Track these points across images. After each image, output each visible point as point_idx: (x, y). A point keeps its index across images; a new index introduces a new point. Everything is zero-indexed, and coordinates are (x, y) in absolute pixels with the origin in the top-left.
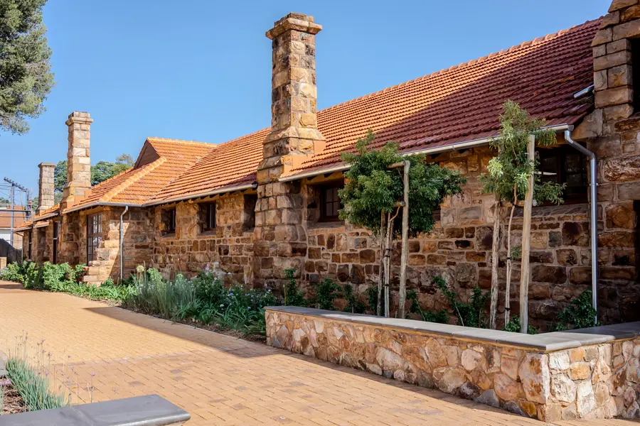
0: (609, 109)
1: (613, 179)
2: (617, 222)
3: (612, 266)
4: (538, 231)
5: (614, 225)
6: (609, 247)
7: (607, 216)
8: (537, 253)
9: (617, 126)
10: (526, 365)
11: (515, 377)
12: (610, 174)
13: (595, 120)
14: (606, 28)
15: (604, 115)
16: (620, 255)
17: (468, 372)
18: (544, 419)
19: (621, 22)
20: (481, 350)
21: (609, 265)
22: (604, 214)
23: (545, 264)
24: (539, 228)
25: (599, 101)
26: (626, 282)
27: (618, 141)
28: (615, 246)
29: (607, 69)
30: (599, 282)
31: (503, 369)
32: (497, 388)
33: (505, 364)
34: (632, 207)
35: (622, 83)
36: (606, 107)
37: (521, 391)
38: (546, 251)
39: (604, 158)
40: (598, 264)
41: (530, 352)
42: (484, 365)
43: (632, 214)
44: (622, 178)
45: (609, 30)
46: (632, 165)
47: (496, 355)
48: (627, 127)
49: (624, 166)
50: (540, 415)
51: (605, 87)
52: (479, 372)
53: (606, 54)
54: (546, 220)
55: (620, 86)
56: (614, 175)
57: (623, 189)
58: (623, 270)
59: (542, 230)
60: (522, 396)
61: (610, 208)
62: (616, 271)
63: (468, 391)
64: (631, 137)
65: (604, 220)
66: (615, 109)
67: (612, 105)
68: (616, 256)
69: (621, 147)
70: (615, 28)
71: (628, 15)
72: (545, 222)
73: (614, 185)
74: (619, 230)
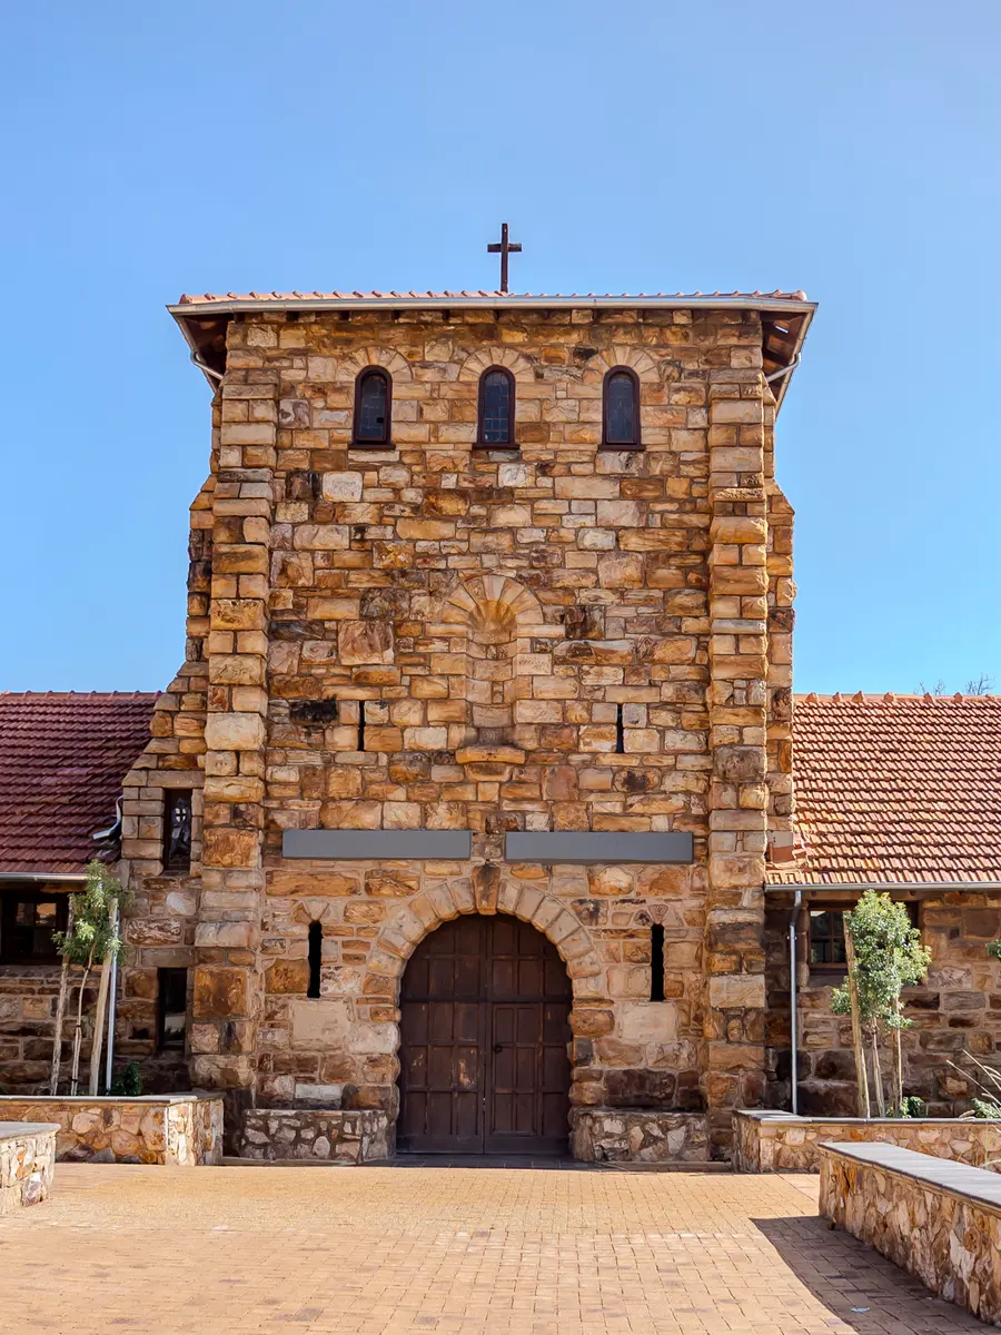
0: (139, 862)
1: (137, 942)
2: (138, 991)
3: (128, 1040)
4: (37, 996)
5: (135, 994)
6: (127, 1018)
7: (128, 983)
8: (34, 1024)
9: (146, 882)
10: (149, 1119)
11: (135, 1132)
12: (135, 936)
13: (120, 872)
14: (141, 769)
15: (131, 868)
16: (140, 1027)
17: (80, 1135)
18: (164, 1163)
19: (158, 769)
20: (98, 1111)
21: (126, 1039)
22: (124, 980)
23: (44, 1038)
24: (39, 993)
25: (127, 851)
26: (143, 1057)
27: (146, 900)
28: (133, 1017)
29: (139, 816)
30: (114, 1059)
31: (122, 1126)
32: (116, 1145)
33: (126, 1122)
34: (155, 974)
35: (155, 836)
36: (134, 859)
37: (142, 1143)
38: (46, 1022)
39: (127, 917)
40: (115, 1037)
41: (153, 1107)
42: (101, 1126)
43: (155, 983)
44: (148, 942)
45: (144, 772)
46: (161, 929)
47: (115, 1115)
48: (157, 886)
49: (151, 928)
50: (160, 1161)
51: (135, 836)
52: (95, 1134)
53: (139, 799)
54: (48, 983)
55: (152, 839)
56: (139, 938)
57: (148, 954)
58: (141, 1044)
59: (42, 996)
60: (143, 1147)
61: (132, 974)
62: (135, 1045)
63: (80, 1153)
64: (160, 898)
65: (123, 988)
66: (145, 864)
67: (143, 859)
68: (134, 1029)
69: (148, 908)
70: (151, 773)
71: (167, 764)
72: (46, 986)
73: (136, 948)
74: (139, 999)
